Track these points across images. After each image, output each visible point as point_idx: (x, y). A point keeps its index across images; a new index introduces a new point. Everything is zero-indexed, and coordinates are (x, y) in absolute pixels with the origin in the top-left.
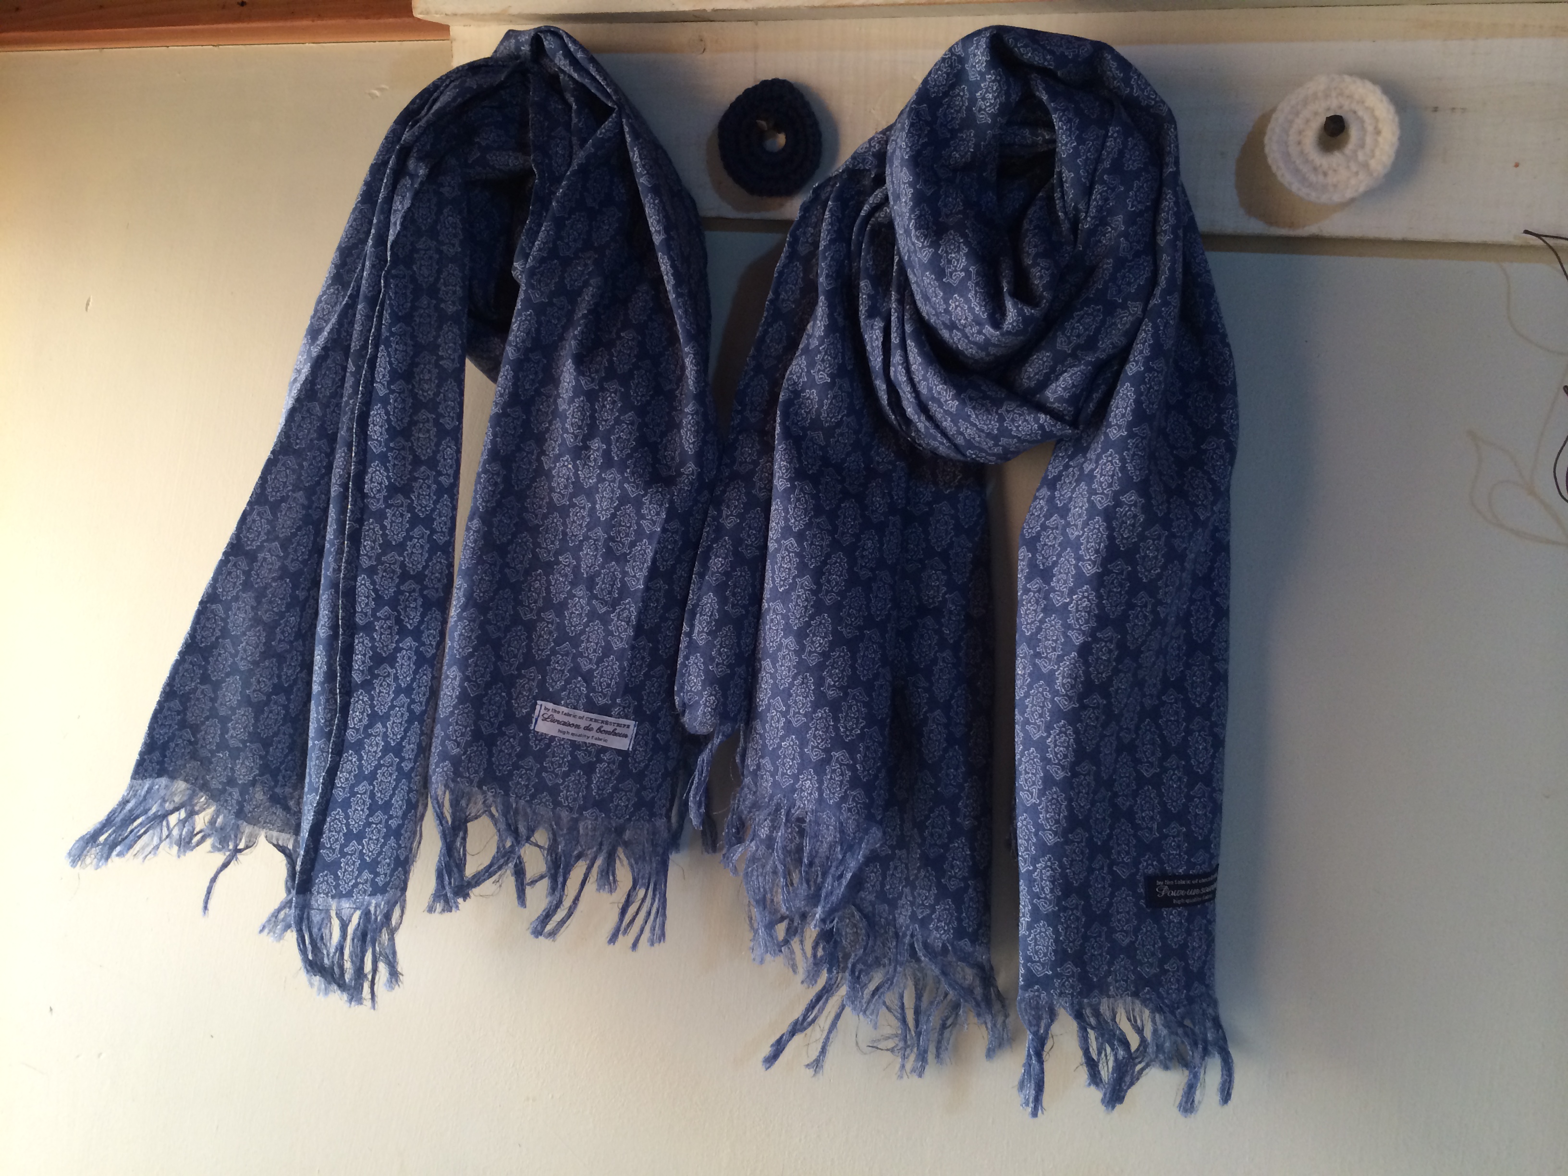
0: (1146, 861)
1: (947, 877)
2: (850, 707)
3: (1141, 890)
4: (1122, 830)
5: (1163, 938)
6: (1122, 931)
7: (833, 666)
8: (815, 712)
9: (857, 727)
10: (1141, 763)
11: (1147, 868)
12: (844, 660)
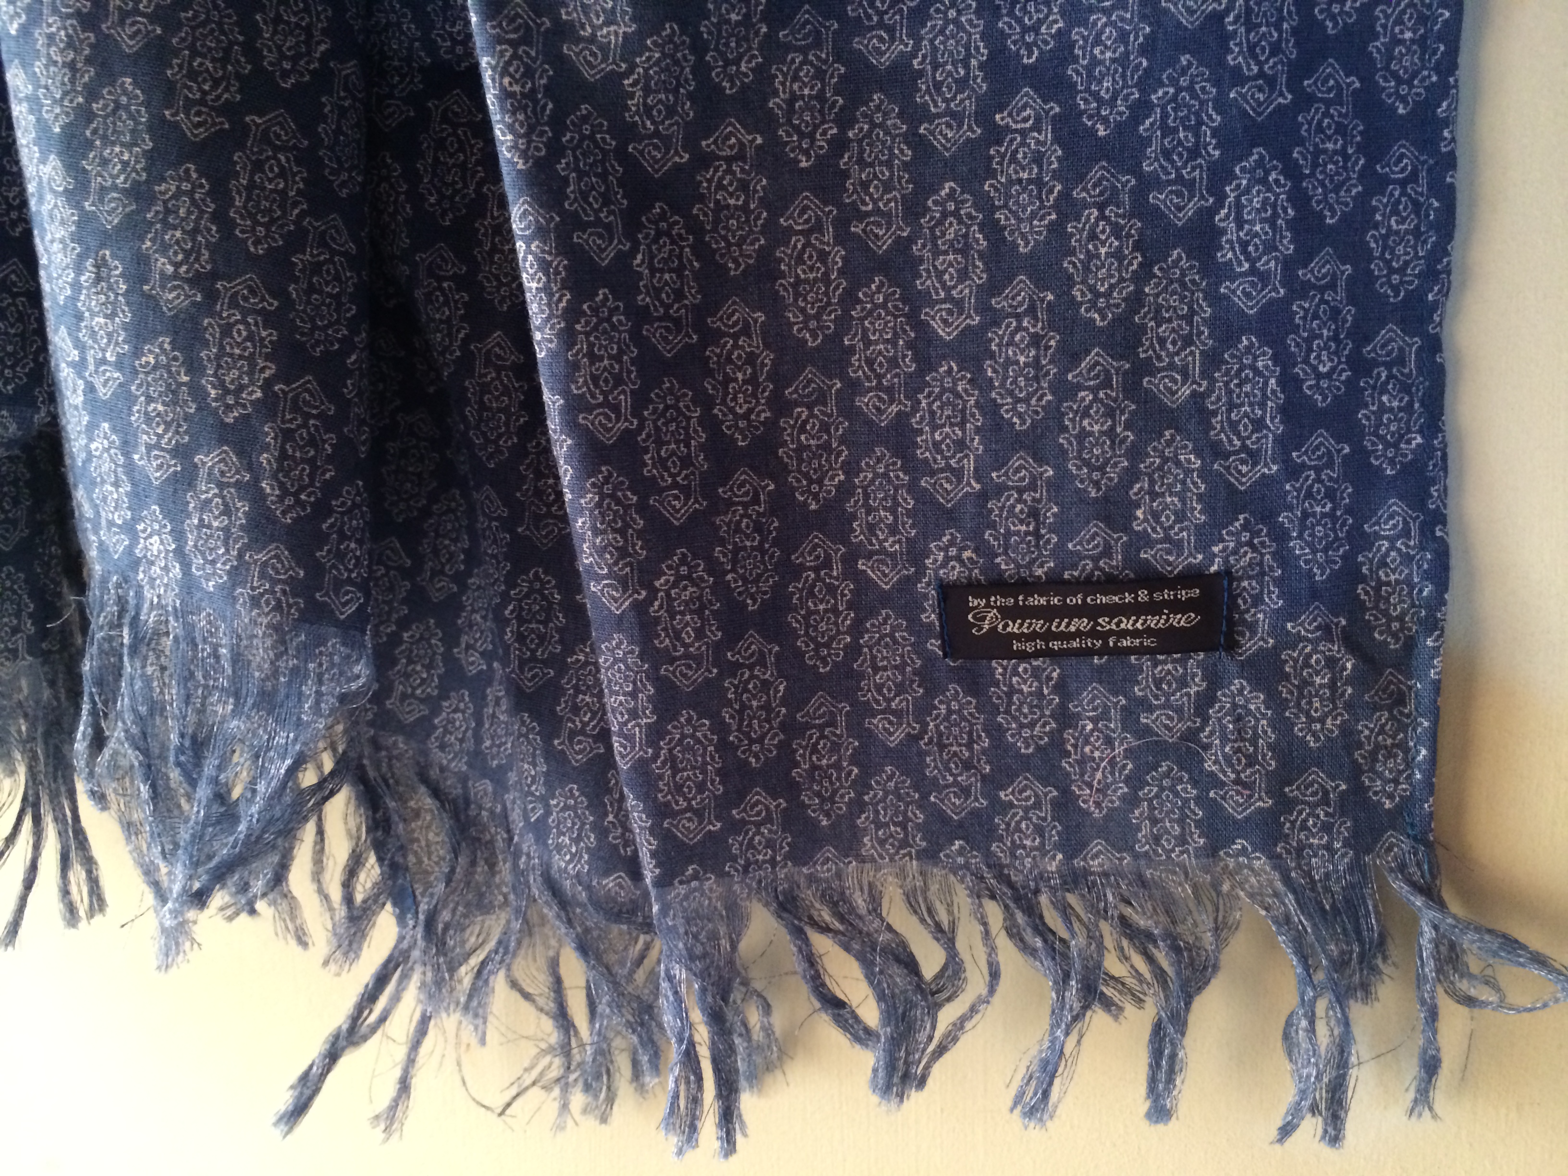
0: (946, 549)
1: (565, 734)
2: (227, 331)
3: (930, 617)
4: (876, 475)
5: (996, 732)
6: (888, 710)
7: (164, 221)
8: (137, 353)
9: (252, 382)
10: (932, 304)
11: (944, 565)
12: (193, 201)
